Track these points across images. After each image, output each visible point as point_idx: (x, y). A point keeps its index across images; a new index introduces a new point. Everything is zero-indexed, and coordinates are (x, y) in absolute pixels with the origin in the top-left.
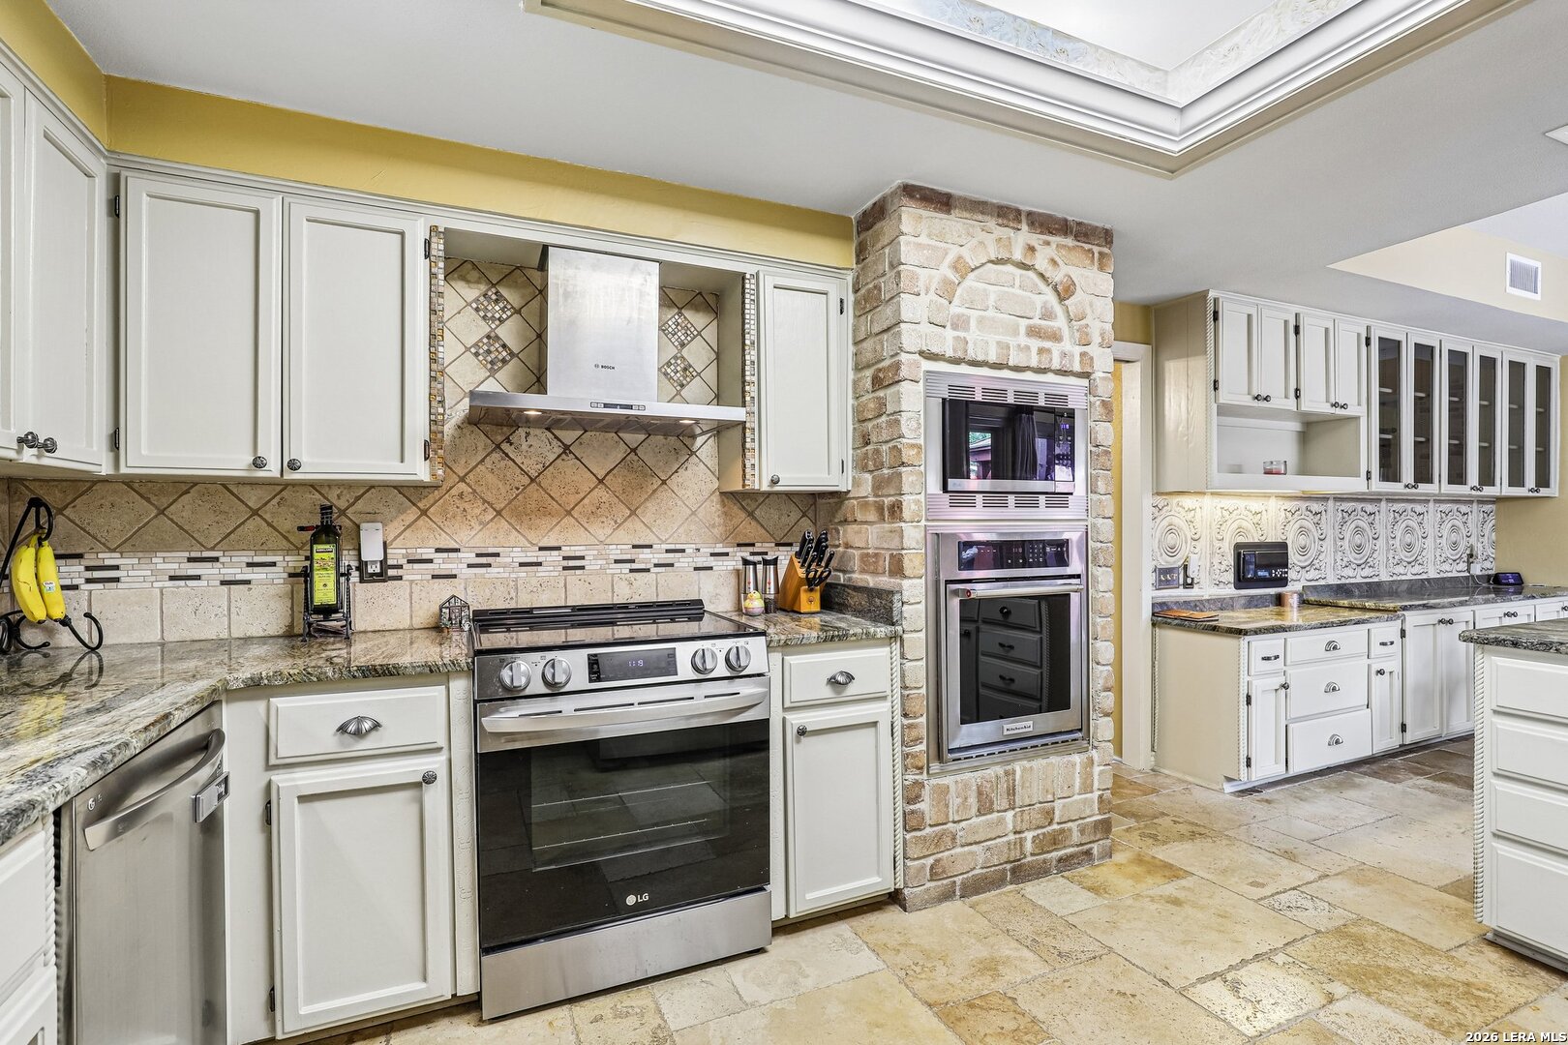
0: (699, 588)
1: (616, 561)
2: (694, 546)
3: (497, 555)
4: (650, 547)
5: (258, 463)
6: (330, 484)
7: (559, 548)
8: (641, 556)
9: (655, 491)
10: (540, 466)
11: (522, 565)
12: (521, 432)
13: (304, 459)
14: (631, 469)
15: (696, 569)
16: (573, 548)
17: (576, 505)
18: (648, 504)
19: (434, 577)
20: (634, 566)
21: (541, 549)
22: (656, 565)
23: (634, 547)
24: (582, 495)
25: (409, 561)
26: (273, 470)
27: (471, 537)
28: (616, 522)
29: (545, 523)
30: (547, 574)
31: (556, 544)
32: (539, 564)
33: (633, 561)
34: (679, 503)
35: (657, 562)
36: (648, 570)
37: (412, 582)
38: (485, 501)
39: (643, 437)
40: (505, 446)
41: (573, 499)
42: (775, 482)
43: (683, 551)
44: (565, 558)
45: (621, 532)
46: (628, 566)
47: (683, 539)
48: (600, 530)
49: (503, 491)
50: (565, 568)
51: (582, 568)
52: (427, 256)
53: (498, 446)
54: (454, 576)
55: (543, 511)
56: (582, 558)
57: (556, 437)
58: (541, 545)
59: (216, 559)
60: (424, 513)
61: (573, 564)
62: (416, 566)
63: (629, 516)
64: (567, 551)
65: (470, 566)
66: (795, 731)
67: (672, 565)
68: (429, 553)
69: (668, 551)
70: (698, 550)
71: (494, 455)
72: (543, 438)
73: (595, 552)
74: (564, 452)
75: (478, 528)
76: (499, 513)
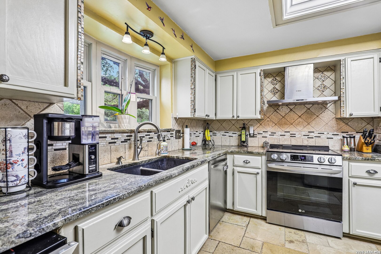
0: (329, 143)
1: (304, 135)
2: (327, 132)
3: (275, 133)
4: (314, 132)
5: (233, 117)
6: (245, 120)
7: (289, 132)
8: (311, 134)
9: (315, 119)
10: (285, 114)
11: (281, 135)
12: (281, 107)
13: (240, 115)
14: (308, 113)
15: (327, 138)
16: (292, 132)
17: (293, 122)
18: (313, 122)
19: (263, 137)
20: (309, 137)
21: (285, 132)
22: (315, 137)
23: (309, 132)
24: (295, 120)
25: (258, 134)
26: (235, 118)
27: (270, 129)
28: (304, 126)
29: (286, 126)
30: (286, 138)
31: (289, 131)
32: (285, 135)
33: (309, 136)
34: (322, 121)
35: (315, 136)
36: (313, 138)
37: (258, 138)
38: (273, 122)
39: (311, 105)
40: (277, 110)
41: (293, 121)
42: (351, 115)
43: (324, 133)
44: (291, 134)
45: (305, 129)
46: (307, 137)
47: (323, 130)
48: (300, 128)
49: (277, 120)
50: (291, 136)
51: (295, 136)
52: (260, 76)
53: (276, 110)
54: (267, 137)
55: (285, 124)
56: (295, 134)
57: (289, 107)
58: (285, 131)
59: (228, 132)
60: (261, 124)
61: (293, 136)
62: (259, 135)
63: (307, 125)
64: (291, 133)
65: (270, 135)
66: (352, 183)
67: (320, 137)
68: (261, 132)
69: (318, 133)
70: (328, 133)
71: (275, 112)
72: (286, 108)
73: (298, 133)
74: (291, 111)
75: (271, 127)
76: (276, 124)
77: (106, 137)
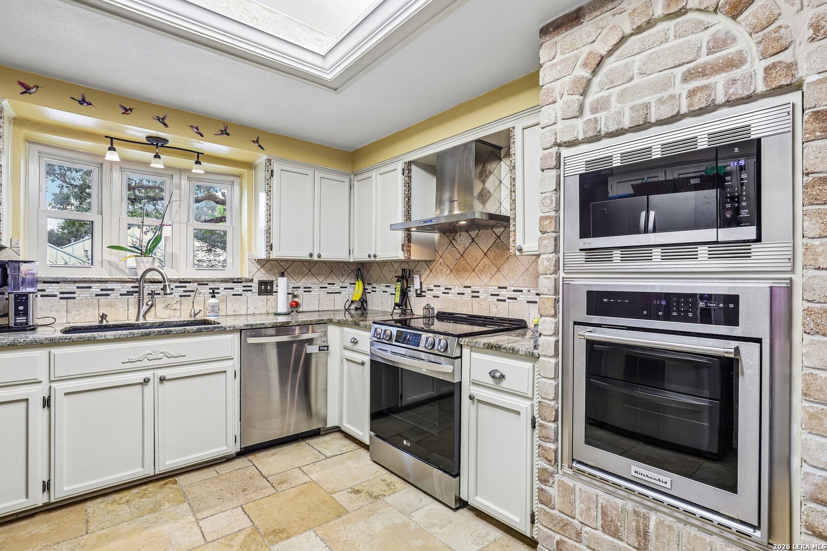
0: (529, 314)
1: (492, 295)
2: (527, 289)
3: (450, 289)
4: (506, 288)
7: (470, 287)
8: (502, 293)
9: (508, 258)
10: (464, 249)
11: (458, 294)
12: (458, 234)
14: (498, 247)
15: (528, 302)
16: (475, 287)
17: (476, 266)
18: (505, 265)
19: (434, 297)
20: (499, 298)
21: (465, 287)
22: (509, 298)
23: (499, 288)
24: (478, 262)
25: (428, 290)
26: (373, 258)
27: (444, 280)
28: (491, 275)
29: (466, 275)
30: (466, 299)
31: (469, 285)
32: (463, 294)
33: (498, 295)
34: (520, 264)
35: (509, 297)
36: (504, 301)
37: (428, 298)
38: (447, 266)
39: (503, 229)
40: (453, 241)
41: (475, 264)
43: (521, 291)
44: (473, 292)
45: (493, 280)
46: (496, 297)
47: (521, 284)
48: (485, 279)
49: (453, 261)
50: (473, 297)
51: (478, 297)
52: (404, 174)
53: (451, 242)
54: (438, 297)
55: (465, 270)
56: (478, 292)
57: (470, 235)
58: (465, 285)
59: (389, 286)
60: (431, 271)
61: (475, 295)
62: (430, 292)
63: (497, 272)
64: (473, 288)
65: (443, 293)
67: (516, 299)
68: (432, 287)
69: (514, 291)
70: (529, 291)
71: (450, 246)
72: (465, 236)
73: (483, 290)
74: (472, 242)
75: (445, 277)
76: (451, 271)
77: (91, 287)
